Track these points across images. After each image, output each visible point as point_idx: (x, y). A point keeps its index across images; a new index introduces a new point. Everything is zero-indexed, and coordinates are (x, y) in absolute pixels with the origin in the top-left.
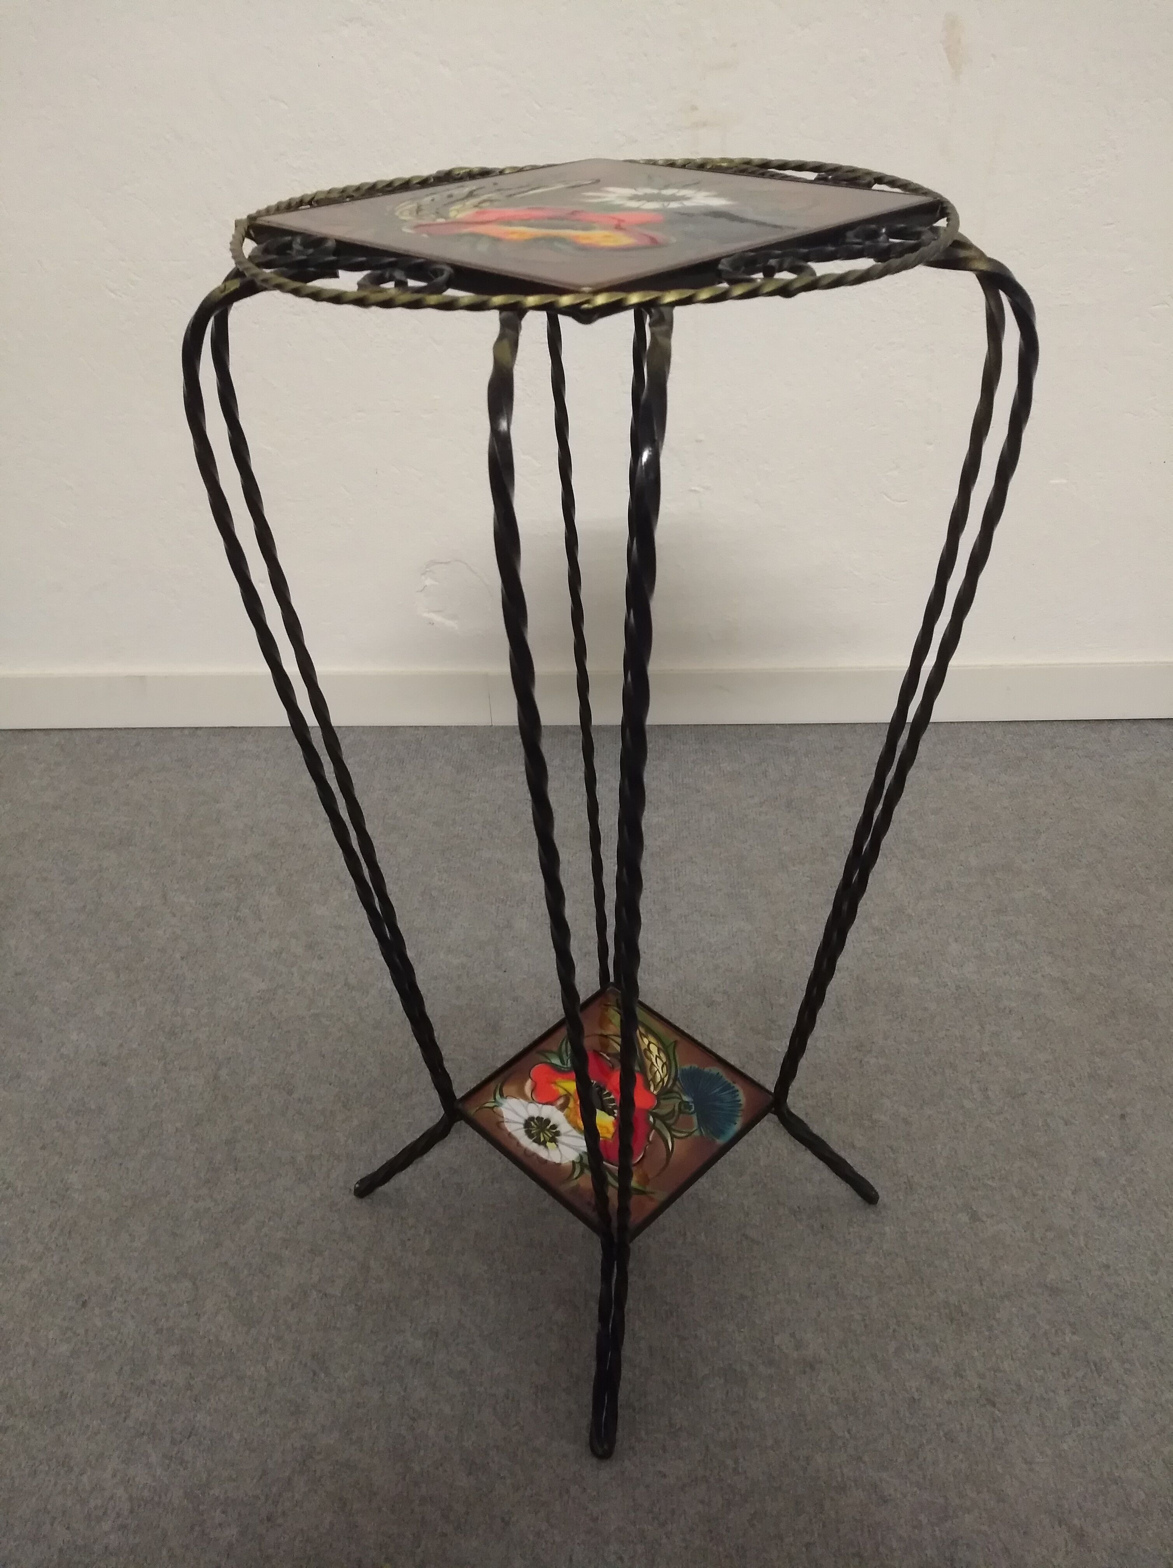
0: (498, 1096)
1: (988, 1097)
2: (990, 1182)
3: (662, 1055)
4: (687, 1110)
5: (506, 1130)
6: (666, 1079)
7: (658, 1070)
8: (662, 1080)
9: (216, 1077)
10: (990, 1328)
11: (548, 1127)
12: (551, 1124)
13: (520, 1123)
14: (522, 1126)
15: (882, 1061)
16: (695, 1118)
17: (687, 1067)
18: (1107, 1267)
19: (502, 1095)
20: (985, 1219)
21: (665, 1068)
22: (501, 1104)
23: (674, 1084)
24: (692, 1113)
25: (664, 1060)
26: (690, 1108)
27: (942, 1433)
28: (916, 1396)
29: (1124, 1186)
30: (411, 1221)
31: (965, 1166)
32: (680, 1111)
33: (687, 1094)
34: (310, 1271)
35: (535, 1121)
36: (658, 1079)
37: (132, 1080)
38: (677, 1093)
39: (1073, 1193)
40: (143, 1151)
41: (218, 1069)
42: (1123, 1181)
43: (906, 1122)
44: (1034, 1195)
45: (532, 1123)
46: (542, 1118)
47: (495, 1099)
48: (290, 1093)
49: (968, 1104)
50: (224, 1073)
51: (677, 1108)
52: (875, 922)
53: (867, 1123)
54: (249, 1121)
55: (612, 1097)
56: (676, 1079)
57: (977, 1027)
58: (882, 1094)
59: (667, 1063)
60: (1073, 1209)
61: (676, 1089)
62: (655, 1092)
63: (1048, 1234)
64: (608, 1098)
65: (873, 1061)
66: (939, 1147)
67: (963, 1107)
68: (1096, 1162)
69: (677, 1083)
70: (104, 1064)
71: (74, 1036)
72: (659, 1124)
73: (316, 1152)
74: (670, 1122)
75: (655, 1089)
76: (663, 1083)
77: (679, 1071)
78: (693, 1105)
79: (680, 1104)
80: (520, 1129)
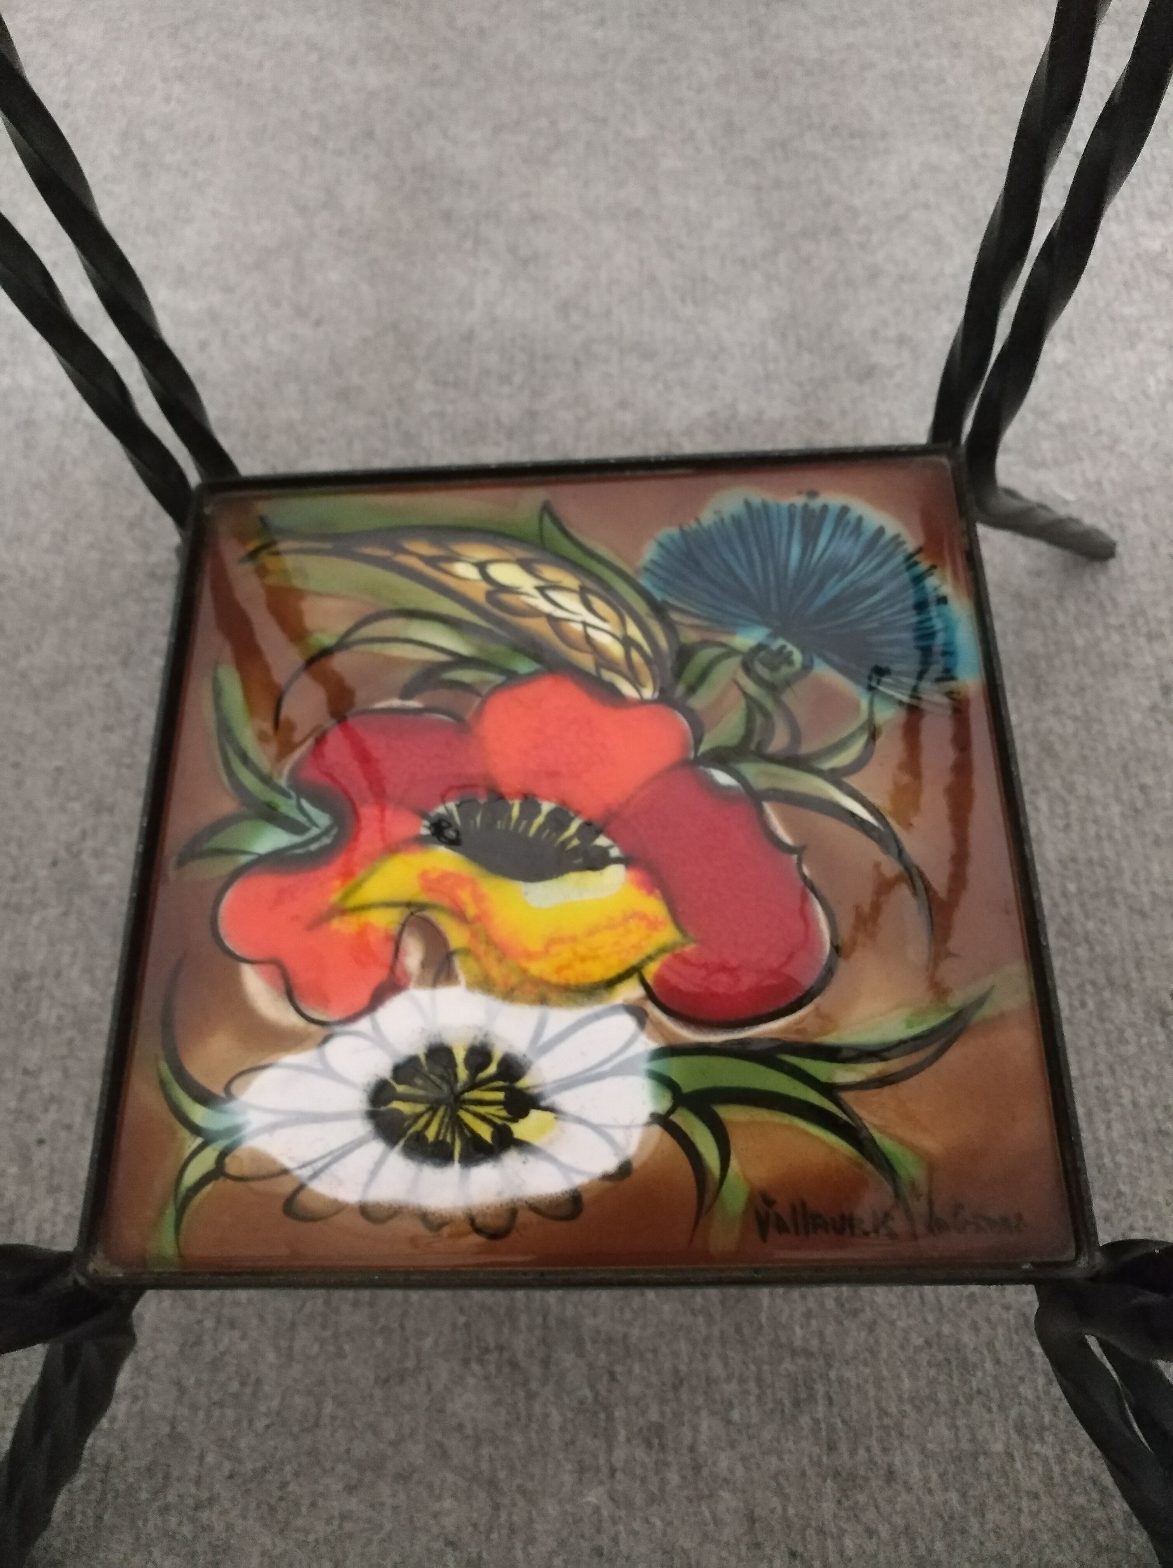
0: (199, 1115)
3: (551, 574)
4: (785, 670)
5: (339, 1208)
6: (634, 631)
7: (585, 624)
8: (627, 642)
11: (463, 1073)
12: (460, 1055)
13: (358, 1143)
14: (377, 1147)
16: (823, 671)
17: (649, 552)
19: (207, 1098)
21: (598, 604)
23: (670, 627)
24: (807, 667)
25: (571, 581)
32: (772, 688)
33: (732, 627)
35: (400, 1089)
36: (616, 650)
38: (705, 644)
45: (396, 1105)
46: (413, 1061)
47: (196, 1131)
51: (752, 688)
55: (547, 807)
56: (659, 610)
59: (589, 584)
61: (689, 636)
62: (648, 693)
64: (539, 820)
69: (675, 616)
74: (779, 742)
75: (637, 683)
76: (639, 648)
77: (645, 582)
78: (780, 642)
79: (747, 668)
80: (380, 1163)
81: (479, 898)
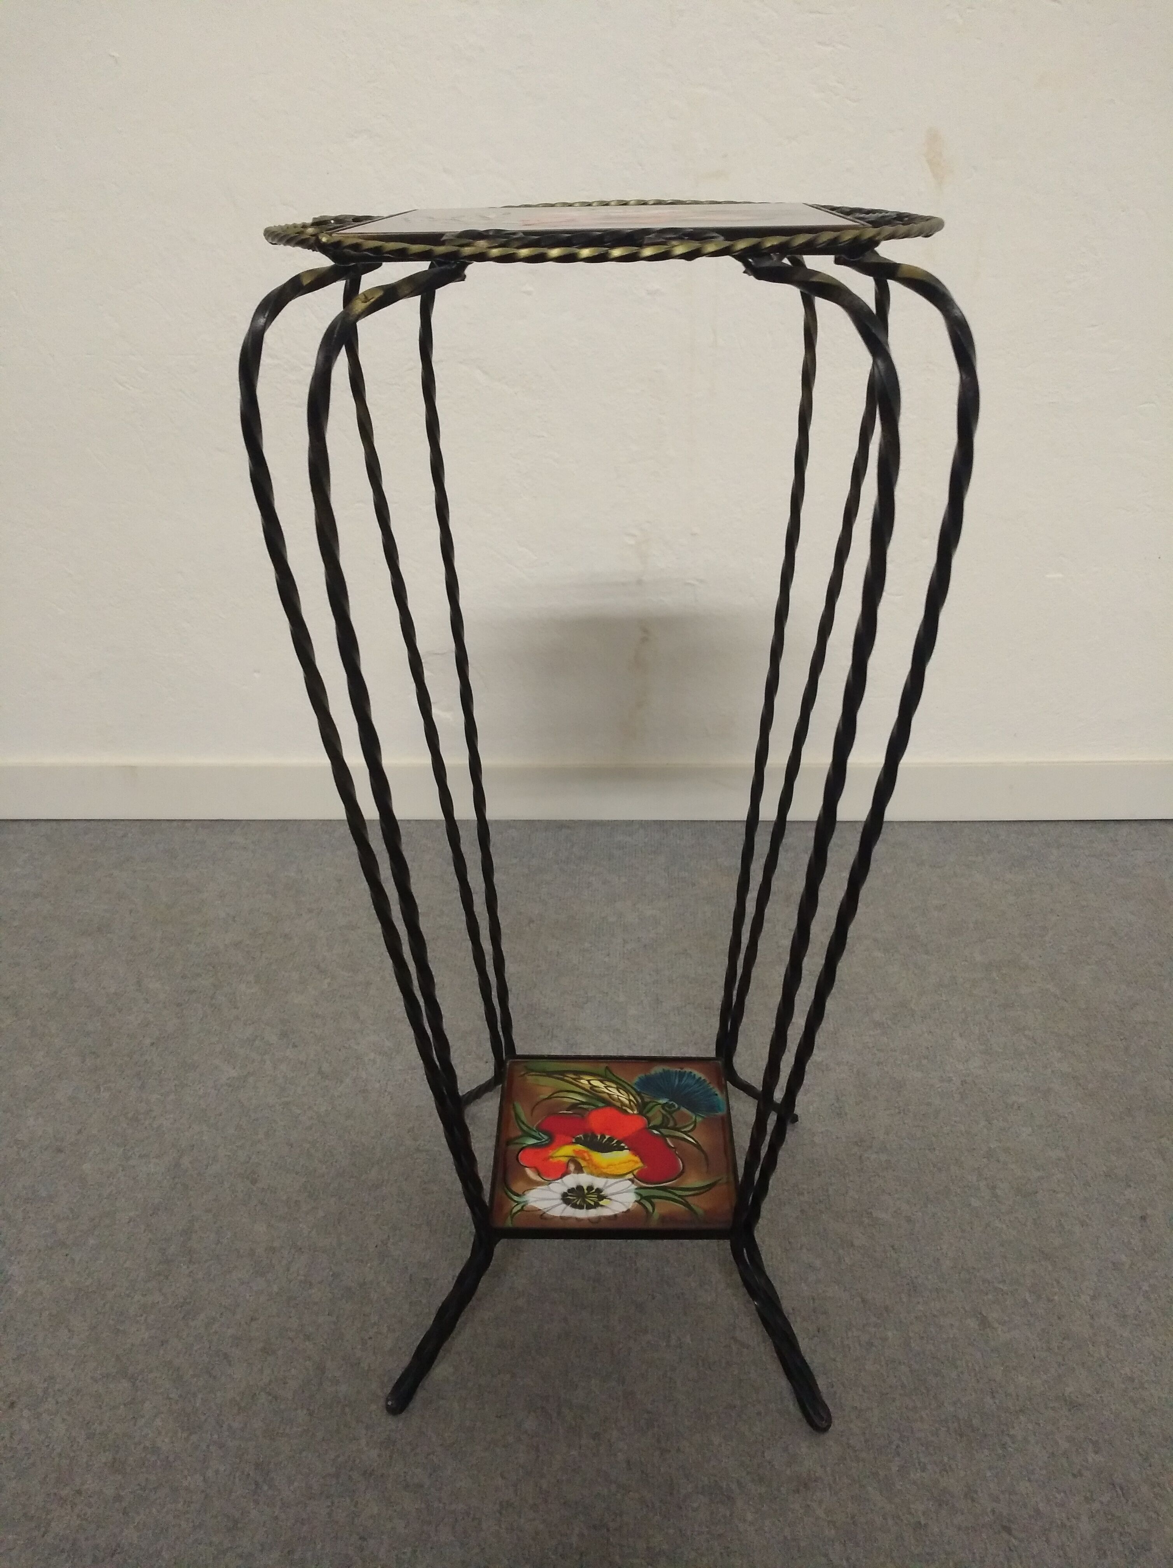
1: (996, 1196)
2: (1001, 1286)
9: (177, 1165)
10: (1004, 1446)
15: (884, 1157)
18: (1132, 1380)
20: (996, 1325)
28: (923, 1521)
29: (1147, 1292)
30: (374, 1318)
31: (974, 1268)
34: (261, 1371)
37: (87, 1167)
39: (1092, 1299)
40: (92, 1241)
41: (180, 1157)
42: (1145, 1287)
43: (909, 1220)
44: (1050, 1300)
48: (254, 1182)
49: (975, 1202)
50: (186, 1161)
52: (877, 1016)
53: (866, 1221)
54: (208, 1211)
57: (983, 1123)
58: (884, 1191)
60: (1092, 1317)
63: (1065, 1342)
65: (874, 1156)
66: (945, 1247)
67: (970, 1205)
68: (1116, 1266)
70: (60, 1150)
71: (31, 1122)
73: (276, 1244)
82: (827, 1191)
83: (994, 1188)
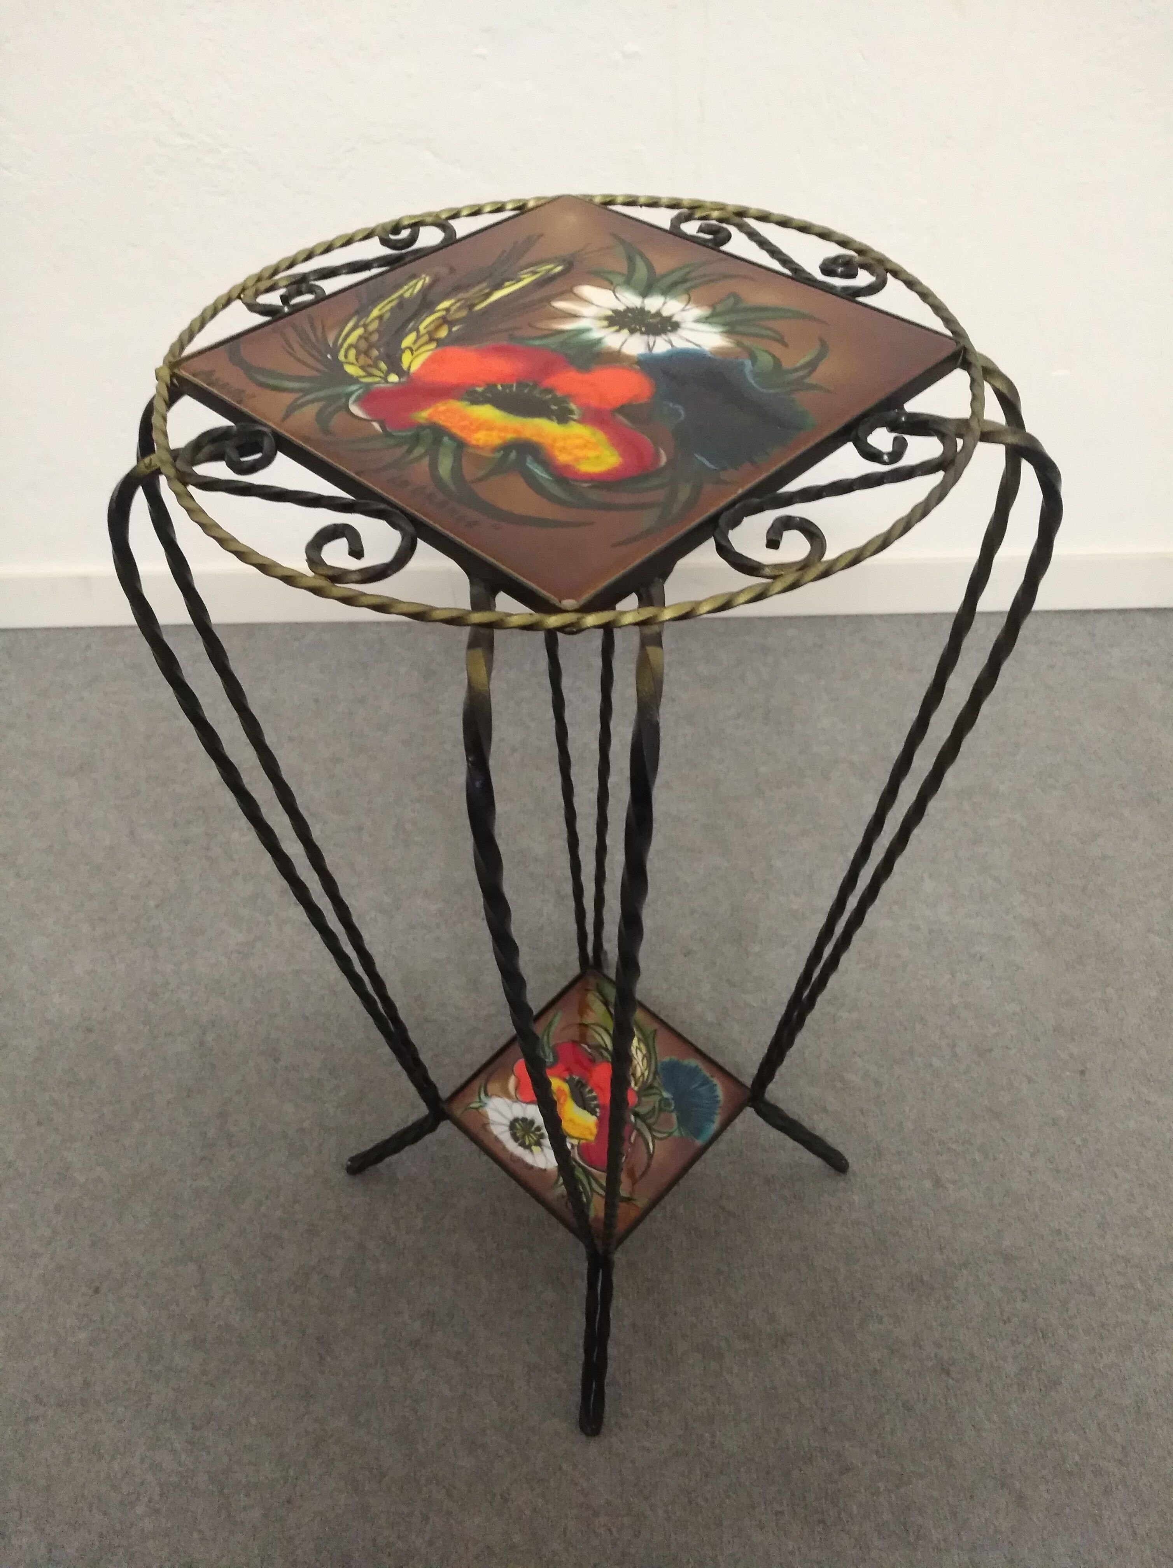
0: (483, 1096)
1: (955, 1055)
2: (954, 1146)
3: (643, 1047)
4: (667, 1108)
5: (492, 1133)
6: (646, 1074)
7: (638, 1063)
8: (643, 1074)
9: (202, 1044)
10: (948, 1298)
11: (533, 1129)
12: (536, 1125)
13: (504, 1125)
14: (507, 1128)
15: (855, 1016)
16: (674, 1116)
17: (666, 1059)
18: (1059, 1232)
19: (486, 1094)
20: (948, 1185)
21: (645, 1061)
22: (485, 1104)
23: (654, 1078)
24: (672, 1111)
25: (644, 1052)
26: (669, 1105)
27: (900, 1404)
28: (878, 1368)
29: (1079, 1146)
30: (403, 1198)
31: (931, 1130)
32: (660, 1110)
33: (667, 1090)
34: (309, 1251)
35: (520, 1122)
36: (639, 1074)
37: (118, 1048)
38: (657, 1088)
39: (1031, 1156)
40: (137, 1126)
41: (204, 1034)
42: (1079, 1142)
43: (878, 1083)
44: (995, 1159)
45: (517, 1124)
46: (527, 1119)
47: (480, 1098)
48: (277, 1060)
49: (936, 1062)
50: (209, 1038)
51: (657, 1105)
53: (839, 1085)
54: (239, 1092)
55: (594, 1094)
56: (656, 1073)
57: (947, 976)
58: (854, 1053)
59: (647, 1055)
60: (1030, 1173)
61: (656, 1084)
62: (636, 1089)
63: (1006, 1199)
64: (590, 1095)
65: (846, 1015)
66: (907, 1109)
67: (931, 1065)
68: (1055, 1122)
69: (657, 1077)
70: (90, 1030)
71: (56, 999)
72: (640, 1124)
73: (306, 1124)
74: (651, 1121)
75: (636, 1084)
76: (644, 1077)
77: (659, 1064)
78: (673, 1102)
79: (660, 1102)
80: (505, 1132)
81: (565, 1100)
82: (804, 1053)
83: (954, 1046)
